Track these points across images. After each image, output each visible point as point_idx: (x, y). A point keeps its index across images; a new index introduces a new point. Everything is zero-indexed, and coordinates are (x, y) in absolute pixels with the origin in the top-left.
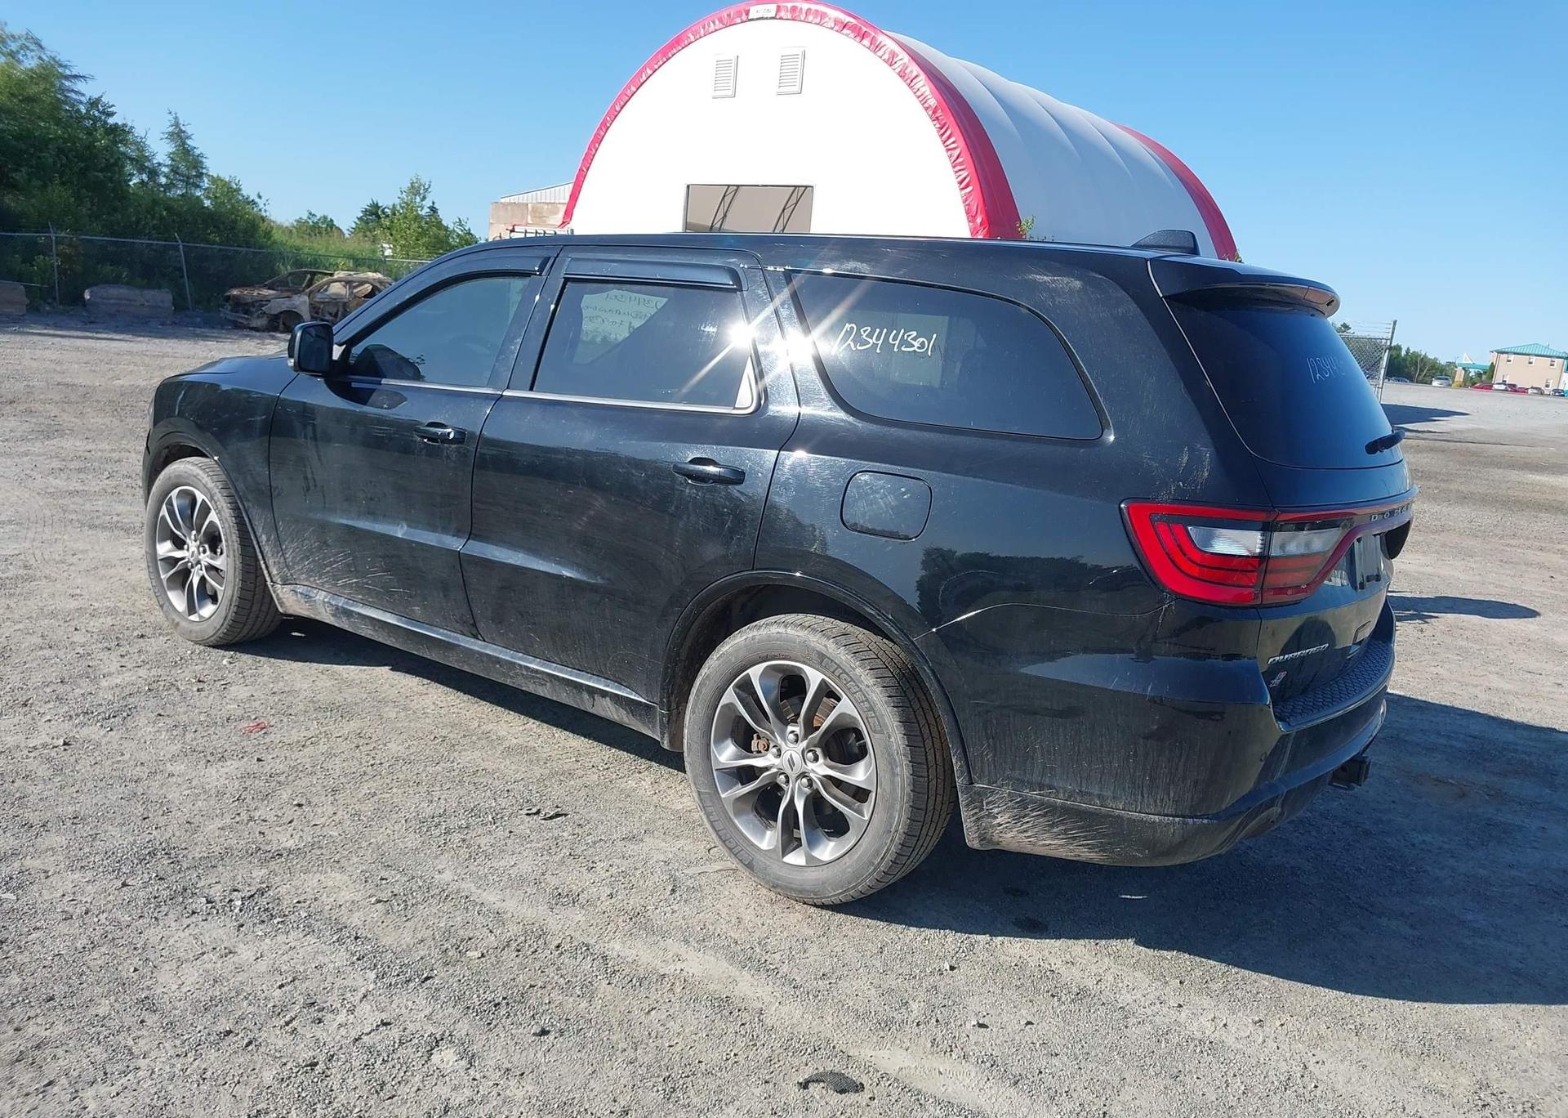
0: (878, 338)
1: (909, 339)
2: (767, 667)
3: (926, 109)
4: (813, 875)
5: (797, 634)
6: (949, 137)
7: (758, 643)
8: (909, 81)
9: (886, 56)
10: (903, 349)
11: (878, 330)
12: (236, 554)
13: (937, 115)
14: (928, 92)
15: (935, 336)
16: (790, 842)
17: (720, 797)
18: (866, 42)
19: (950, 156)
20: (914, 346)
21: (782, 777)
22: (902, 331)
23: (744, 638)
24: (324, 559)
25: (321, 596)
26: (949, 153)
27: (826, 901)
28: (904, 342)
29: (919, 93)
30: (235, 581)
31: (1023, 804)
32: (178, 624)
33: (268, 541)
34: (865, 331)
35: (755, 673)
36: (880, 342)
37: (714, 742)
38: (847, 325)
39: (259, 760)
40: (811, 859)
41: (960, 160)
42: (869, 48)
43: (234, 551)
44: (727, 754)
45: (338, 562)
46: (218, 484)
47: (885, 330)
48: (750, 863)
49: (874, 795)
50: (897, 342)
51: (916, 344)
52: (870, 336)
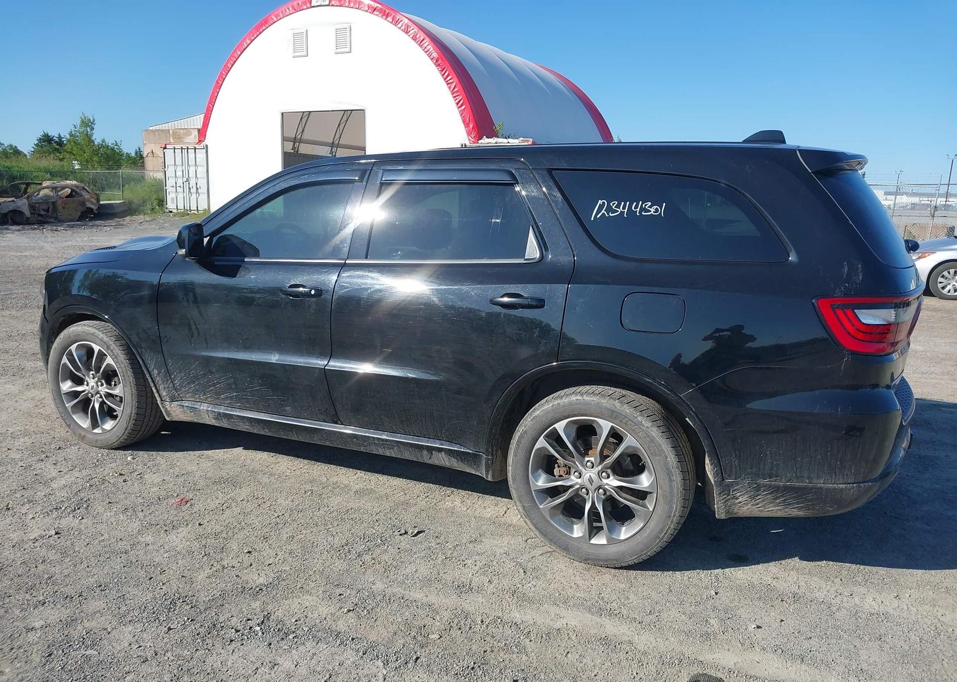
0: (624, 208)
1: (646, 207)
2: (568, 422)
3: (432, 59)
4: (614, 549)
5: (591, 399)
6: (448, 76)
7: (563, 407)
8: (419, 43)
9: (403, 28)
10: (643, 213)
11: (623, 203)
12: (132, 385)
13: (439, 63)
14: (431, 49)
15: (664, 204)
16: (593, 530)
17: (539, 508)
18: (390, 19)
19: (450, 88)
20: (651, 211)
21: (584, 490)
22: (641, 202)
23: (551, 405)
24: (208, 382)
25: (204, 407)
26: (449, 85)
27: (625, 564)
28: (642, 209)
29: (426, 50)
30: (132, 403)
31: (758, 488)
32: (84, 436)
33: (159, 374)
34: (613, 204)
35: (560, 427)
36: (626, 210)
37: (532, 474)
38: (600, 201)
39: (200, 524)
40: (610, 541)
41: (456, 90)
42: (391, 23)
43: (130, 382)
44: (542, 482)
45: (220, 383)
46: (112, 338)
47: (628, 203)
48: (566, 547)
49: (655, 495)
50: (638, 209)
51: (652, 210)
52: (618, 206)
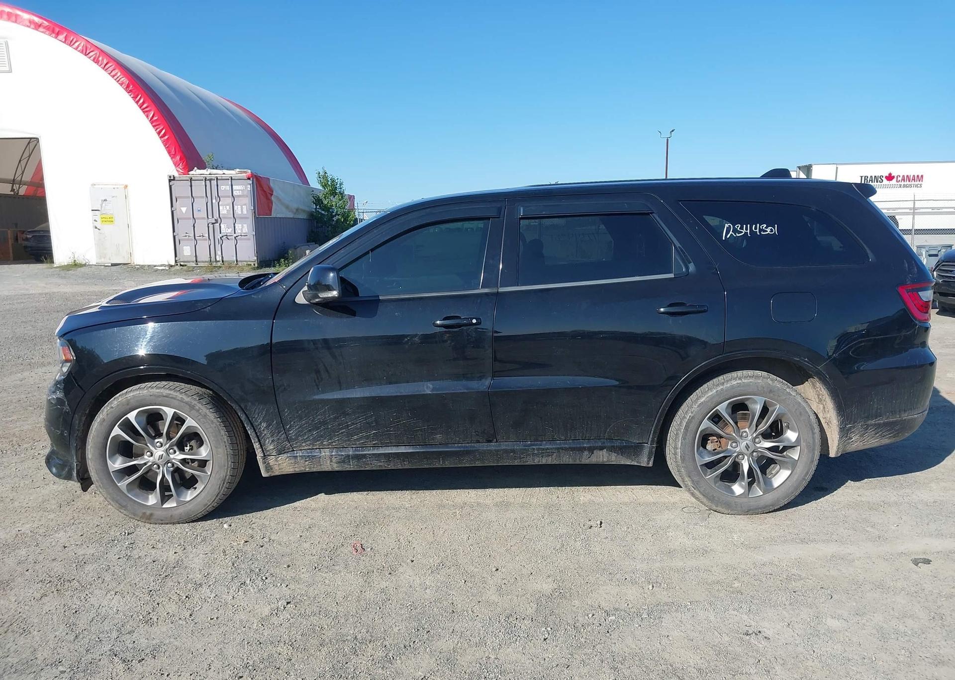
0: (746, 229)
1: (763, 228)
2: (728, 404)
3: (121, 84)
5: (749, 381)
7: (726, 391)
8: (103, 66)
9: (80, 48)
10: (762, 233)
11: (745, 226)
13: (130, 89)
14: (119, 74)
15: (776, 225)
17: (705, 479)
18: (62, 37)
20: (767, 231)
21: (741, 456)
22: (758, 225)
23: (715, 391)
28: (760, 230)
29: (112, 74)
34: (738, 227)
35: (722, 408)
36: (748, 231)
38: (726, 225)
42: (65, 42)
47: (749, 225)
49: (799, 447)
50: (758, 230)
51: (768, 230)
52: (742, 228)
